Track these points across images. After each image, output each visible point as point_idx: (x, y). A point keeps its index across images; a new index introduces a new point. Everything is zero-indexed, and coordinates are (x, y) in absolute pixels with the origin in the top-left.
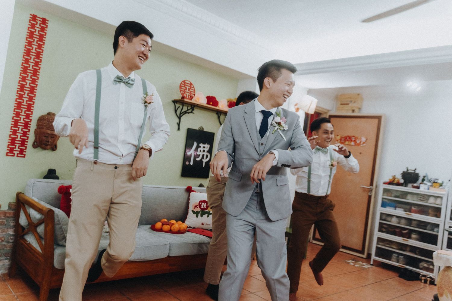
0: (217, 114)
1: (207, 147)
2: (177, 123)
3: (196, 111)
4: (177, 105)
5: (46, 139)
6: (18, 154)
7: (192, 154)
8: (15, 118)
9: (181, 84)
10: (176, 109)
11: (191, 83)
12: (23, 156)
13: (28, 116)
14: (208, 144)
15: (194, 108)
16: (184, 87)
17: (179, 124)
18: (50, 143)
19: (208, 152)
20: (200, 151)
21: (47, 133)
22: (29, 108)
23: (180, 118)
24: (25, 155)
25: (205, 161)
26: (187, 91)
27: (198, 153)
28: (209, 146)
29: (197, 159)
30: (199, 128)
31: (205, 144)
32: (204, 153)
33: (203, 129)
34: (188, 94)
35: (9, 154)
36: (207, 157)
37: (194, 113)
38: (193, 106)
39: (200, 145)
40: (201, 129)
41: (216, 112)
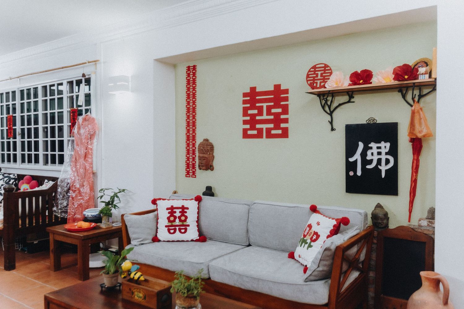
0: (400, 91)
1: (385, 147)
2: (329, 121)
3: (357, 98)
6: (192, 175)
7: (357, 159)
8: (187, 148)
9: (309, 71)
11: (325, 65)
12: (195, 176)
13: (194, 145)
14: (385, 142)
16: (314, 74)
17: (331, 123)
19: (387, 154)
20: (372, 154)
23: (331, 114)
25: (383, 168)
26: (319, 77)
27: (369, 157)
28: (388, 145)
29: (368, 167)
30: (368, 121)
31: (380, 143)
32: (379, 157)
33: (374, 121)
34: (319, 82)
35: (187, 176)
36: (387, 161)
37: (354, 102)
38: (350, 93)
39: (370, 145)
40: (372, 122)
41: (398, 89)
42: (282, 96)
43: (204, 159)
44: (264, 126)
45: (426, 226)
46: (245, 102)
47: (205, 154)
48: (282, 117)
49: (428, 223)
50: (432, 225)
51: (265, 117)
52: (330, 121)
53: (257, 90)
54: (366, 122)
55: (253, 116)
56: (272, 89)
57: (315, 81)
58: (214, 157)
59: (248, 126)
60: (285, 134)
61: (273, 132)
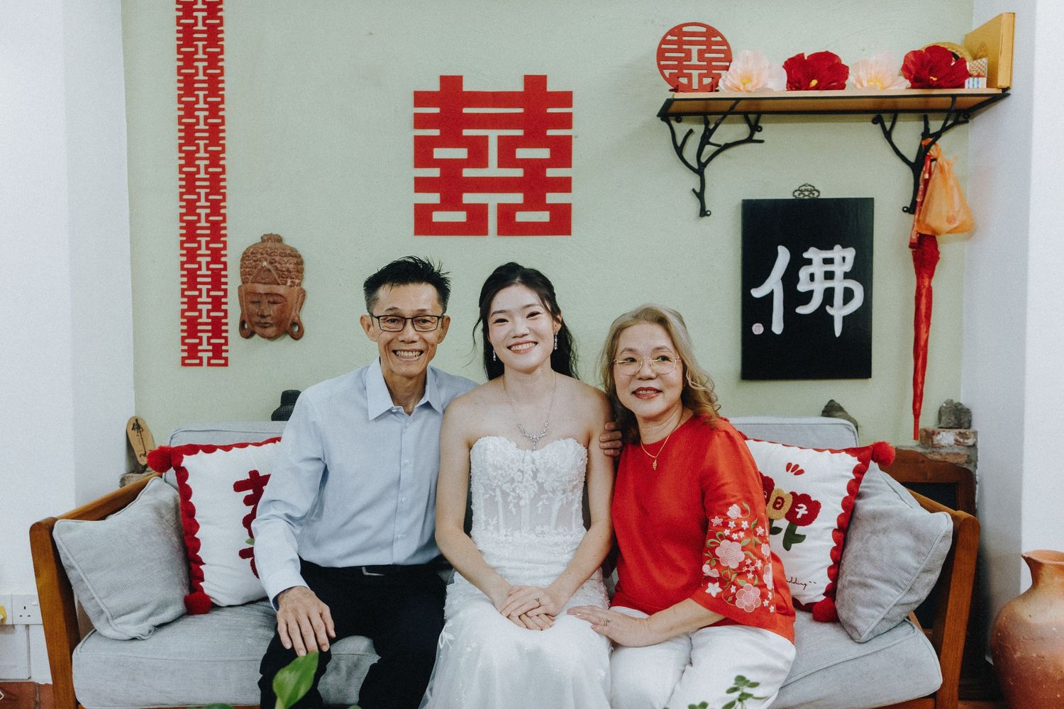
0: (878, 120)
1: (844, 259)
2: (694, 190)
3: (770, 131)
4: (681, 129)
5: (257, 310)
6: (209, 359)
7: (772, 293)
8: (187, 266)
9: (664, 41)
10: (679, 142)
11: (709, 28)
12: (222, 362)
13: (216, 256)
14: (844, 247)
15: (757, 121)
16: (679, 50)
17: (700, 195)
18: (269, 320)
19: (847, 276)
20: (812, 277)
21: (255, 294)
22: (216, 231)
23: (700, 171)
24: (226, 359)
25: (838, 312)
26: (695, 61)
27: (802, 287)
28: (850, 253)
29: (801, 310)
30: (796, 194)
31: (831, 248)
32: (829, 284)
33: (813, 194)
34: (695, 73)
35: (188, 361)
36: (848, 295)
37: (761, 141)
38: (752, 117)
39: (806, 255)
40: (808, 196)
41: (872, 116)
42: (550, 110)
43: (274, 303)
44: (493, 200)
45: (951, 446)
46: (420, 121)
47: (278, 284)
48: (551, 173)
49: (958, 438)
50: (966, 441)
51: (493, 170)
52: (698, 190)
53: (467, 87)
54: (794, 196)
55: (450, 168)
56: (519, 87)
57: (685, 71)
58: (305, 295)
59: (434, 198)
60: (561, 222)
61: (521, 217)
